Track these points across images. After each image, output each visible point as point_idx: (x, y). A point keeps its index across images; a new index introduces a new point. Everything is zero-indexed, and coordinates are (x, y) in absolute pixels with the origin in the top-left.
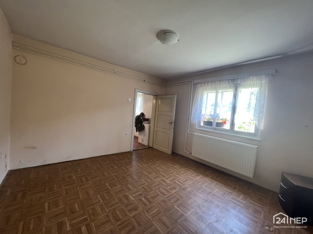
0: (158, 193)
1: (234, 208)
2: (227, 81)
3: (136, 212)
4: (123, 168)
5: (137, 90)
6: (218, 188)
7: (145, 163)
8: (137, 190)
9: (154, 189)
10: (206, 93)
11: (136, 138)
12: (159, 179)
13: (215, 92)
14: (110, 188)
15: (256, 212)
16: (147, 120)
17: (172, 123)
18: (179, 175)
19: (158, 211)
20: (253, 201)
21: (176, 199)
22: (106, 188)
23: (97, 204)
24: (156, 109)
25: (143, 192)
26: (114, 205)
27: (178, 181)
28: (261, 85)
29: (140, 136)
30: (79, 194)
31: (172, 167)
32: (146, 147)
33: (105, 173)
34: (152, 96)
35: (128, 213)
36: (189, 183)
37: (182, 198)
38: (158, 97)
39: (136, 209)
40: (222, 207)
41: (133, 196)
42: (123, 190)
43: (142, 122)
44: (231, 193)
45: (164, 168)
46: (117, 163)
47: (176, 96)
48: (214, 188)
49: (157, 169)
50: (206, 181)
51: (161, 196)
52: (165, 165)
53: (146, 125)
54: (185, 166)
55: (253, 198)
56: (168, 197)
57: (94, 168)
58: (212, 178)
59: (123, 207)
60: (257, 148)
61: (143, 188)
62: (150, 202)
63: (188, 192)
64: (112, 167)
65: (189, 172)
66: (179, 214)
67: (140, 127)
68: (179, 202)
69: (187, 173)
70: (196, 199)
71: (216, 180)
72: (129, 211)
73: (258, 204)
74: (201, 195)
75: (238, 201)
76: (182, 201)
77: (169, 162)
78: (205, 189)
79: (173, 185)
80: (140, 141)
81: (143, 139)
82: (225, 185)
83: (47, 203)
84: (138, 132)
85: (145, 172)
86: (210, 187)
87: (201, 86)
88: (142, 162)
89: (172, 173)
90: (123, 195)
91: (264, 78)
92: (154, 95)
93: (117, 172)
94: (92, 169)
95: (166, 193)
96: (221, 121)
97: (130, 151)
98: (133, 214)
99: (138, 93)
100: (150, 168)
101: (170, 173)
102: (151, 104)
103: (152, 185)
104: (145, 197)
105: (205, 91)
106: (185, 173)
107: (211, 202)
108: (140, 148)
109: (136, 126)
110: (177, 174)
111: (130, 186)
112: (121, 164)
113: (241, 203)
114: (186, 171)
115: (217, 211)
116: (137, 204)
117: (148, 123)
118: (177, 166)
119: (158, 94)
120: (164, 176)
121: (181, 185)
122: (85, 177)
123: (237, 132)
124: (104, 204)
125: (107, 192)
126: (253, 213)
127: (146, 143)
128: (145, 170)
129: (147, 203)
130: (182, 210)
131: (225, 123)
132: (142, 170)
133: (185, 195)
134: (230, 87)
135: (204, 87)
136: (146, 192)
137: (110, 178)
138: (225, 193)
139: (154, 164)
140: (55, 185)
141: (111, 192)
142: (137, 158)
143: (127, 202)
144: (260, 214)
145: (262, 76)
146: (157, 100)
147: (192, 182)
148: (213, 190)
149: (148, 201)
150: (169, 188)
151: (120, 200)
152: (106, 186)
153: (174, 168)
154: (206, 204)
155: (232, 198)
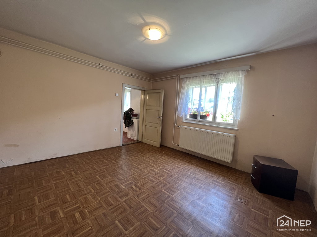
0: (147, 181)
1: (214, 188)
2: (209, 76)
3: (127, 198)
4: (113, 161)
5: (124, 85)
6: (202, 173)
7: (135, 156)
8: (128, 180)
9: (144, 178)
10: (192, 88)
11: (125, 134)
12: (148, 169)
13: (199, 87)
14: (101, 180)
15: (232, 189)
16: (136, 115)
17: (160, 117)
18: (167, 165)
19: (147, 195)
20: (230, 181)
21: (164, 184)
22: (97, 180)
23: (88, 193)
24: (144, 104)
25: (134, 181)
26: (106, 193)
27: (166, 170)
28: (239, 79)
29: (129, 131)
30: (69, 187)
31: (161, 158)
32: (136, 142)
33: (95, 167)
34: (140, 91)
35: (119, 199)
36: (176, 171)
37: (169, 183)
38: (146, 92)
39: (126, 195)
40: (204, 188)
41: (124, 184)
42: (114, 180)
43: (131, 118)
44: (212, 176)
45: (153, 159)
46: (106, 157)
47: (163, 91)
48: (198, 173)
49: (146, 161)
50: (191, 168)
51: (150, 183)
52: (154, 157)
53: (135, 120)
54: (172, 157)
55: (231, 179)
56: (156, 184)
57: (83, 163)
58: (197, 166)
59: (115, 195)
60: (235, 136)
61: (133, 177)
62: (140, 189)
63: (175, 178)
64: (102, 161)
65: (177, 162)
66: (167, 196)
67: (129, 122)
68: (166, 187)
69: (175, 162)
70: (181, 183)
71: (200, 167)
72: (120, 197)
73: (234, 184)
74: (186, 180)
75: (217, 182)
76: (169, 186)
77: (158, 154)
78: (190, 175)
79: (162, 173)
80: (129, 136)
81: (132, 134)
82: (208, 170)
83: (37, 197)
84: (127, 128)
85: (135, 164)
86: (195, 173)
87: (187, 80)
88: (132, 156)
89: (160, 163)
90: (114, 184)
91: (241, 74)
92: (142, 90)
93: (107, 166)
94: (81, 164)
95: (154, 180)
96: (205, 114)
97: (119, 146)
98: (124, 199)
99: (125, 88)
100: (140, 160)
101: (159, 164)
102: (140, 99)
103: (142, 175)
104: (135, 185)
105: (190, 86)
106: (173, 163)
107: (195, 185)
108: (130, 143)
109: (125, 122)
110: (166, 164)
111: (120, 177)
112: (111, 158)
113: (220, 183)
114: (174, 161)
115: (200, 191)
116: (128, 191)
117: (137, 118)
118: (165, 157)
119: (146, 89)
120: (153, 166)
121: (169, 173)
122: (74, 171)
123: (219, 123)
124: (95, 194)
125: (98, 183)
126: (229, 190)
127: (135, 138)
128: (135, 162)
129: (137, 189)
130: (169, 193)
131: (208, 115)
132: (132, 162)
133: (172, 181)
134: (212, 82)
135: (189, 81)
136: (136, 180)
137: (101, 171)
138: (207, 177)
139: (143, 157)
140: (43, 181)
141: (102, 183)
142: (126, 152)
143: (118, 190)
144: (235, 191)
145: (239, 71)
146: (145, 95)
147: (178, 170)
148: (197, 175)
149: (138, 188)
150: (157, 176)
151: (111, 189)
152: (97, 178)
153: (163, 159)
154: (190, 186)
155: (213, 180)
